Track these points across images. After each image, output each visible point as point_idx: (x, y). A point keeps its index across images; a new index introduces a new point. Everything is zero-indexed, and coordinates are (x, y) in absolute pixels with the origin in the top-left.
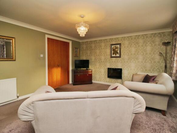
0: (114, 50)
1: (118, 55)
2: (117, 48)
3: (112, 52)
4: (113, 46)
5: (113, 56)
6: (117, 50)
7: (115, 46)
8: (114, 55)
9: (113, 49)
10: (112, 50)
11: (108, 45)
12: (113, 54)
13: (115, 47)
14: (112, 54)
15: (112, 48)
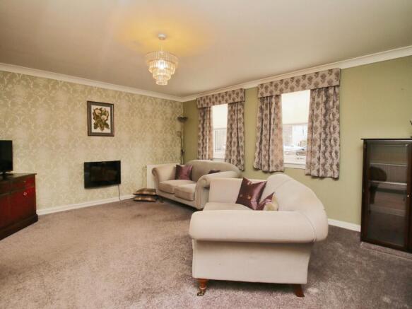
0: (97, 117)
1: (107, 131)
2: (105, 114)
3: (93, 121)
4: (93, 107)
5: (94, 131)
6: (104, 117)
7: (99, 107)
8: (98, 130)
9: (94, 113)
10: (92, 116)
11: (79, 101)
12: (95, 128)
13: (100, 109)
14: (93, 125)
15: (93, 111)
